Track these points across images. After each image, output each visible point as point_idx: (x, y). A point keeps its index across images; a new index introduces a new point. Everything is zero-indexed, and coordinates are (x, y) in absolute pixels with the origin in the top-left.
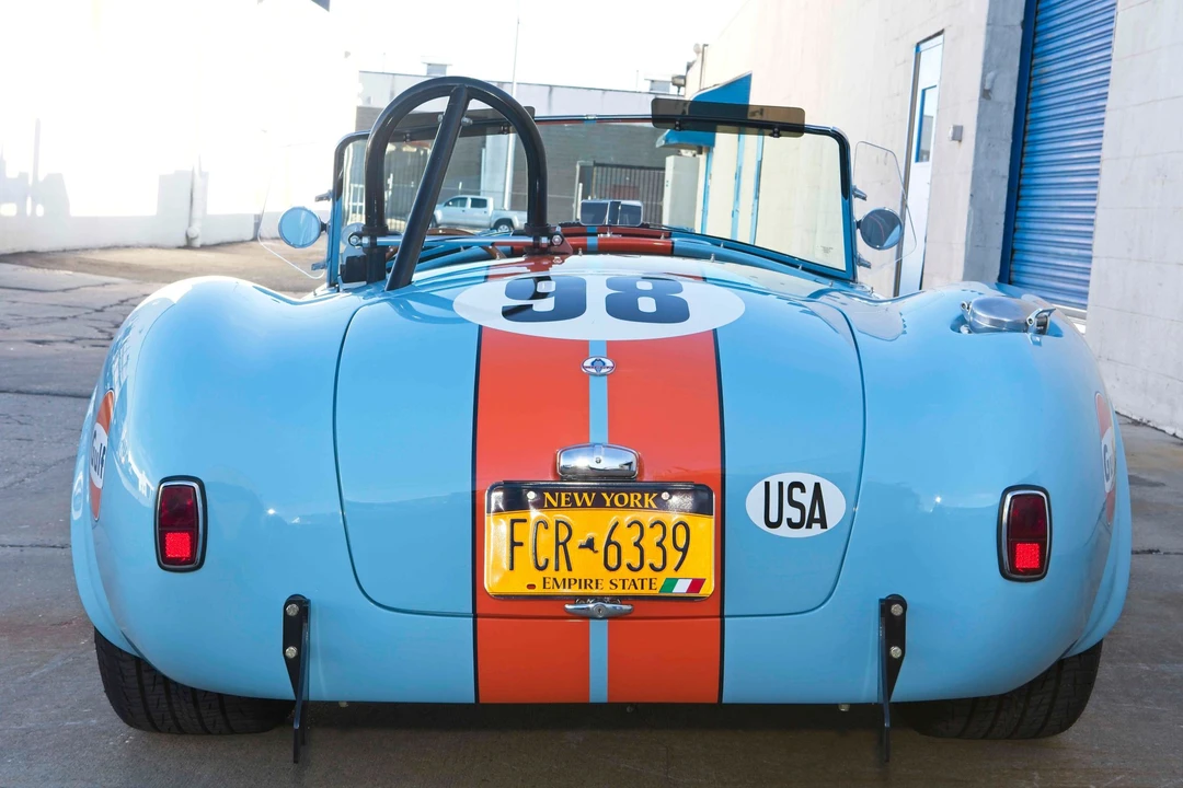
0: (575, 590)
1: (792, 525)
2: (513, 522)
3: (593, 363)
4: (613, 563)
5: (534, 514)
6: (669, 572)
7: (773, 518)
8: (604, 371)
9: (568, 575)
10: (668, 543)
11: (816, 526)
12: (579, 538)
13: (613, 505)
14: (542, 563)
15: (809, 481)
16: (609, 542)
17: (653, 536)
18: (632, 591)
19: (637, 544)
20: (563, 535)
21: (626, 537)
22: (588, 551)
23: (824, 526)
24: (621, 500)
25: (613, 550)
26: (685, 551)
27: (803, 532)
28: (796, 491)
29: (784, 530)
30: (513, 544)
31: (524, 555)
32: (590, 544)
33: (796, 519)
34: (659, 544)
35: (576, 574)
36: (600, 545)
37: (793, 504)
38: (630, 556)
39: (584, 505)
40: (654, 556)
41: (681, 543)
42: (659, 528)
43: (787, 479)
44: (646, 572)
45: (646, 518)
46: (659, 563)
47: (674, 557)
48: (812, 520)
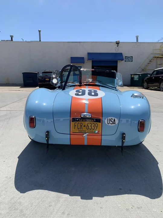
2: (75, 123)
4: (88, 128)
5: (77, 122)
7: (109, 123)
9: (82, 130)
10: (95, 126)
11: (114, 124)
12: (83, 125)
13: (88, 121)
14: (78, 128)
15: (113, 118)
17: (93, 125)
18: (90, 132)
19: (91, 126)
20: (81, 124)
21: (89, 125)
25: (88, 127)
26: (97, 127)
27: (112, 125)
29: (110, 125)
30: (75, 126)
32: (85, 126)
33: (112, 123)
34: (94, 126)
35: (83, 130)
36: (86, 126)
37: (111, 121)
38: (90, 128)
39: (84, 121)
40: (93, 128)
41: (97, 126)
42: (94, 124)
43: (110, 118)
44: (92, 130)
45: (92, 123)
46: (94, 129)
47: (96, 128)
48: (114, 123)
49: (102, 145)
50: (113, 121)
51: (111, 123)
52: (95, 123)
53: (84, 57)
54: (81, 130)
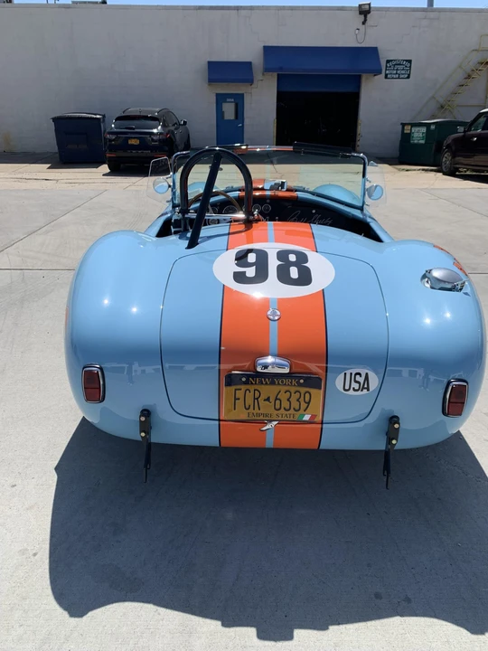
0: (261, 417)
1: (354, 390)
2: (236, 390)
4: (278, 406)
5: (244, 387)
6: (301, 411)
7: (347, 387)
8: (276, 317)
10: (302, 400)
11: (365, 391)
12: (263, 396)
13: (279, 384)
14: (247, 407)
15: (363, 373)
16: (276, 399)
17: (293, 399)
18: (286, 418)
19: (288, 400)
20: (257, 394)
21: (284, 397)
22: (267, 402)
23: (368, 390)
24: (282, 382)
25: (278, 402)
26: (309, 403)
27: (359, 393)
28: (358, 376)
29: (351, 392)
30: (236, 399)
31: (240, 403)
32: (268, 399)
33: (356, 388)
34: (298, 400)
35: (262, 411)
36: (272, 400)
37: (356, 382)
38: (285, 404)
39: (266, 383)
40: (295, 404)
41: (307, 399)
42: (298, 394)
43: (354, 372)
44: (292, 411)
45: (293, 389)
46: (297, 408)
47: (304, 405)
48: (363, 388)
49: (321, 447)
50: (361, 380)
51: (356, 386)
52: (303, 390)
53: (250, 63)
54: (257, 410)
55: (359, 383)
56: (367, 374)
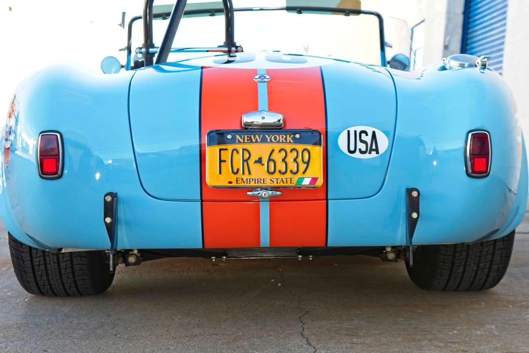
0: (252, 184)
1: (362, 152)
2: (220, 150)
3: (259, 77)
4: (272, 169)
5: (230, 147)
6: (300, 175)
7: (352, 149)
8: (265, 80)
9: (250, 177)
10: (299, 159)
11: (374, 153)
12: (254, 158)
13: (271, 141)
14: (235, 170)
15: (370, 130)
16: (270, 160)
17: (291, 156)
18: (282, 184)
19: (284, 161)
20: (247, 155)
21: (278, 157)
22: (259, 164)
23: (378, 153)
24: (275, 138)
25: (272, 164)
26: (308, 163)
27: (367, 156)
28: (363, 135)
29: (357, 155)
30: (221, 161)
31: (227, 166)
32: (259, 161)
33: (364, 149)
34: (295, 161)
35: (253, 176)
36: (265, 161)
37: (362, 141)
38: (281, 166)
39: (257, 141)
40: (292, 166)
41: (306, 159)
42: (295, 154)
43: (359, 129)
44: (289, 175)
45: (288, 147)
46: (295, 170)
47: (303, 167)
48: (371, 150)
49: (329, 245)
50: (368, 139)
51: (362, 147)
52: (300, 147)
54: (245, 177)
55: (365, 142)
56: (374, 133)
